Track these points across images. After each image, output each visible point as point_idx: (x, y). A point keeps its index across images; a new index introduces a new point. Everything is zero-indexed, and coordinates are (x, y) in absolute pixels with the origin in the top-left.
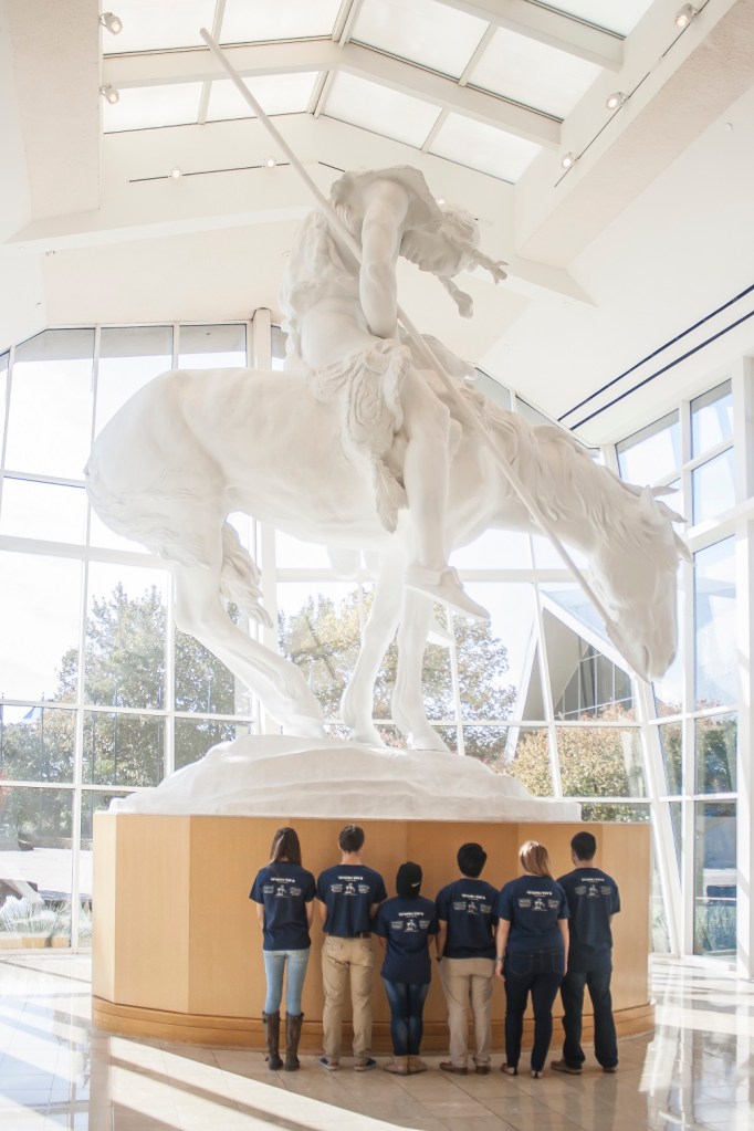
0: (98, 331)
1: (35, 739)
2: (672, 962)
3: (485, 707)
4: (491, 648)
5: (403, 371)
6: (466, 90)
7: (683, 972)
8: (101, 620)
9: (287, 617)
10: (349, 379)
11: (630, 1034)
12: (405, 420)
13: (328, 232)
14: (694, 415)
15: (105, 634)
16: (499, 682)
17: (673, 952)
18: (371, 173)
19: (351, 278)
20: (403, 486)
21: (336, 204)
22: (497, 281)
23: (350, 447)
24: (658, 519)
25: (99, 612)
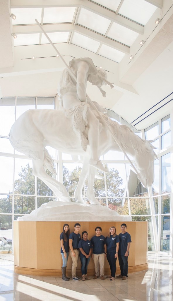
0: (16, 99)
1: (8, 202)
2: (156, 253)
3: (117, 193)
4: (119, 179)
5: (87, 110)
6: (106, 38)
7: (158, 255)
8: (24, 172)
9: (70, 172)
10: (74, 112)
11: (142, 270)
12: (88, 123)
13: (69, 74)
14: (162, 123)
15: (25, 176)
16: (121, 187)
17: (156, 251)
18: (79, 59)
19: (75, 86)
20: (88, 140)
21: (71, 67)
22: (111, 88)
23: (75, 130)
24: (150, 148)
25: (23, 171)
